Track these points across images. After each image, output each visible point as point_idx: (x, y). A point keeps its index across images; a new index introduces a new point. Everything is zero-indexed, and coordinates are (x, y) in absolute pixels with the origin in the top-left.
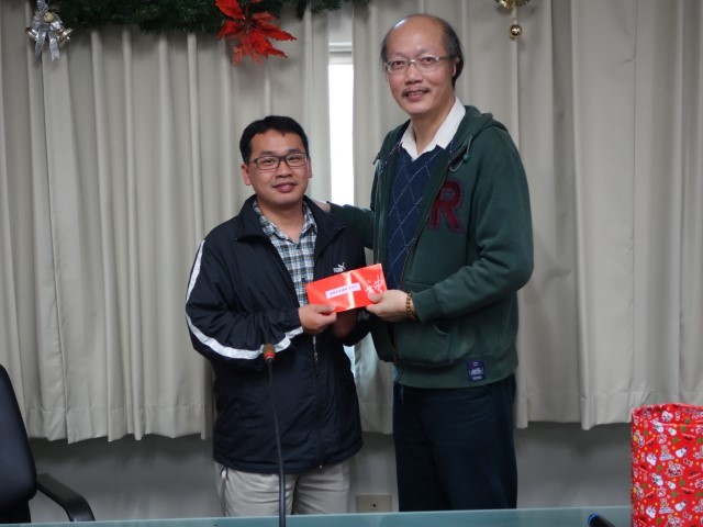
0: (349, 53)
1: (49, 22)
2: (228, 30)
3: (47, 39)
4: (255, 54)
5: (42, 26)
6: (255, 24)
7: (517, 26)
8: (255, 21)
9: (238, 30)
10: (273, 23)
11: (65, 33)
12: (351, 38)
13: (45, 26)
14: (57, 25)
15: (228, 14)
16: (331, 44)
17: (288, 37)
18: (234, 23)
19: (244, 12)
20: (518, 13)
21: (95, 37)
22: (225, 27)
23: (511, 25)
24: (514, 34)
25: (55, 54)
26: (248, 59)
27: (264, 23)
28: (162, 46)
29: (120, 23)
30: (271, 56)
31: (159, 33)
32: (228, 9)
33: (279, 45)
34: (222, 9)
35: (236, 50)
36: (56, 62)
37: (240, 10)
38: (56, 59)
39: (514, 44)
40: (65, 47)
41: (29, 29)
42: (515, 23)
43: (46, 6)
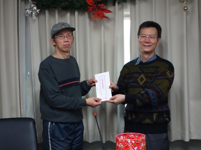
0: (129, 16)
1: (33, 7)
2: (90, 10)
3: (32, 13)
4: (98, 18)
5: (30, 9)
6: (99, 8)
7: (186, 7)
8: (99, 7)
9: (93, 10)
10: (105, 7)
11: (38, 11)
12: (129, 11)
13: (31, 9)
14: (35, 8)
15: (90, 5)
16: (124, 13)
17: (110, 12)
18: (92, 7)
19: (95, 4)
20: (186, 2)
21: (47, 12)
22: (89, 9)
23: (184, 6)
24: (185, 9)
25: (35, 17)
26: (96, 19)
27: (102, 8)
28: (68, 15)
29: (55, 8)
30: (104, 18)
31: (68, 11)
32: (90, 3)
33: (106, 14)
34: (88, 3)
35: (93, 16)
36: (34, 20)
37: (94, 3)
38: (35, 19)
39: (185, 13)
40: (38, 15)
41: (26, 10)
42: (185, 6)
43: (32, 2)
